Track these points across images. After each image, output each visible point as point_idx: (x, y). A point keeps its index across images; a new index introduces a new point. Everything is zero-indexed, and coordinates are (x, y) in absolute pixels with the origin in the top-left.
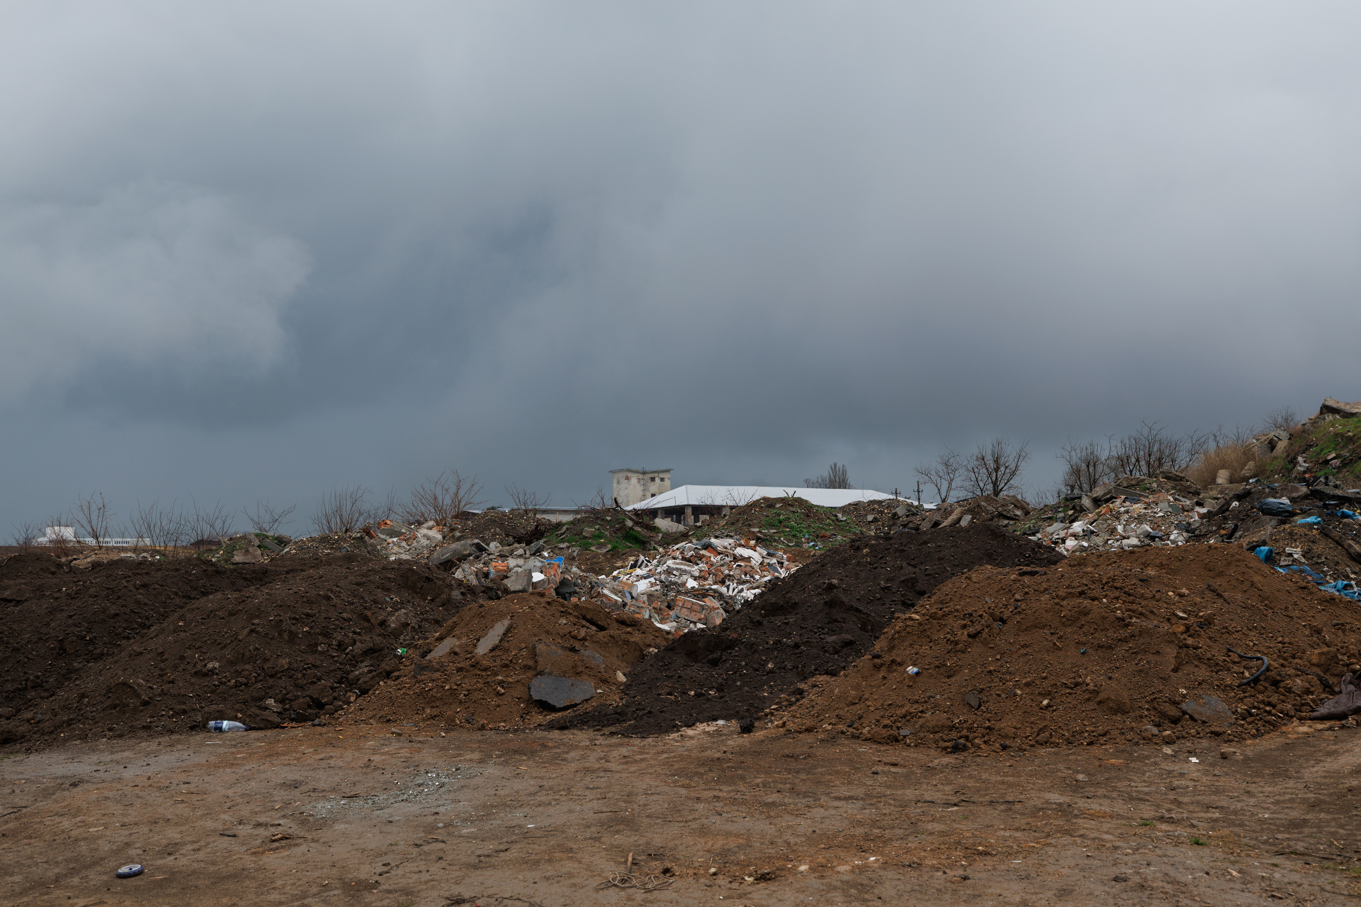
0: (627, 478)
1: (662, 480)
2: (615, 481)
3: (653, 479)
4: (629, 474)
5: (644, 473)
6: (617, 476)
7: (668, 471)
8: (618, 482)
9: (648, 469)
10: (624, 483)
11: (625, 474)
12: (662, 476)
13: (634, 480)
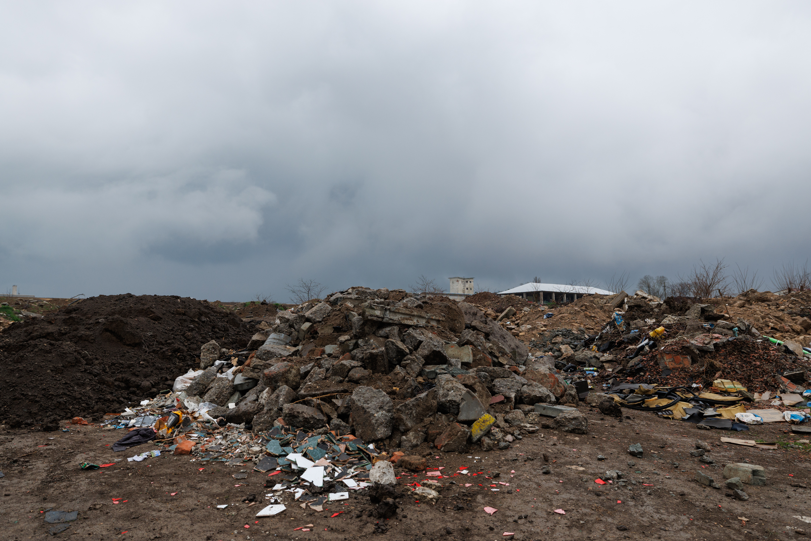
0: (458, 281)
1: (470, 282)
2: (451, 282)
3: (467, 282)
4: (459, 279)
5: (464, 279)
6: (452, 280)
7: (472, 278)
8: (453, 283)
9: (466, 277)
10: (456, 283)
11: (457, 279)
12: (470, 280)
13: (460, 282)
